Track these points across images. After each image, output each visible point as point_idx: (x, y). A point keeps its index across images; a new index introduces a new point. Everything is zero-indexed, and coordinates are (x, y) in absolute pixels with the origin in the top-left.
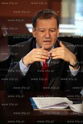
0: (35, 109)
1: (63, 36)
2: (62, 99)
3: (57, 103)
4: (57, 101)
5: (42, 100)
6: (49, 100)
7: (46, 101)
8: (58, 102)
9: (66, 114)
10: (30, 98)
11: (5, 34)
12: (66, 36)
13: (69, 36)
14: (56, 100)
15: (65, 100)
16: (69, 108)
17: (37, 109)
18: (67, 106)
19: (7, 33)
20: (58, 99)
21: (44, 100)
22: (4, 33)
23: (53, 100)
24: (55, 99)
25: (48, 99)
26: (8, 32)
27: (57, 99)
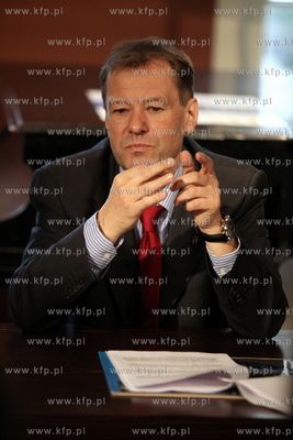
0: (115, 390)
1: (220, 137)
2: (212, 360)
3: (193, 374)
4: (194, 366)
5: (142, 359)
6: (164, 363)
7: (155, 363)
8: (197, 369)
9: (225, 411)
10: (99, 353)
11: (15, 123)
12: (229, 136)
13: (240, 137)
14: (190, 364)
15: (223, 361)
16: (234, 390)
17: (124, 391)
18: (227, 383)
19: (20, 122)
20: (198, 359)
21: (149, 359)
22: (9, 121)
23: (180, 363)
24: (186, 359)
25: (160, 359)
26: (25, 118)
27: (192, 359)
